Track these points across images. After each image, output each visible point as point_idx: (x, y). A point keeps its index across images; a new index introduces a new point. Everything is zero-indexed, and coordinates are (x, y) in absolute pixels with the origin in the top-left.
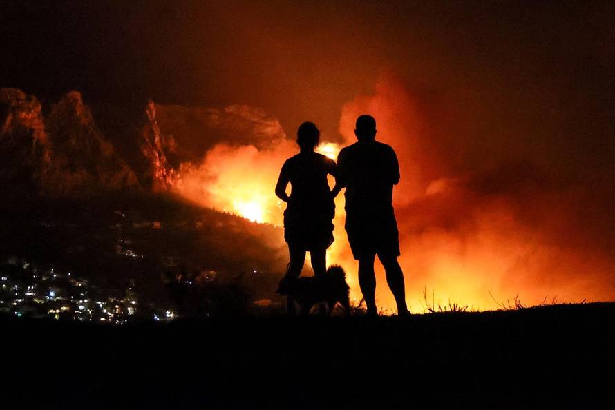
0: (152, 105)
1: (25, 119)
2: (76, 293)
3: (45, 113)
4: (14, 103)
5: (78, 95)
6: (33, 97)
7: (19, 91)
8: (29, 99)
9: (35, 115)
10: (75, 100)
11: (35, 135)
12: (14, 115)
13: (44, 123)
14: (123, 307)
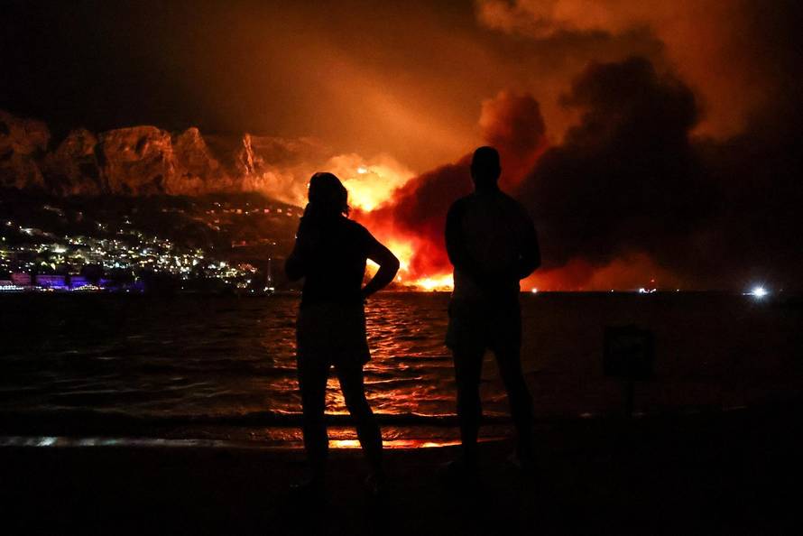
0: (248, 137)
1: (158, 146)
2: (162, 251)
3: (174, 142)
4: (150, 136)
5: (197, 130)
6: (165, 132)
7: (154, 128)
8: (162, 134)
9: (166, 143)
10: (194, 134)
11: (164, 155)
12: (151, 143)
13: (173, 148)
14: (190, 260)
